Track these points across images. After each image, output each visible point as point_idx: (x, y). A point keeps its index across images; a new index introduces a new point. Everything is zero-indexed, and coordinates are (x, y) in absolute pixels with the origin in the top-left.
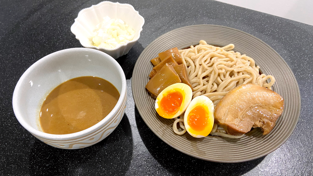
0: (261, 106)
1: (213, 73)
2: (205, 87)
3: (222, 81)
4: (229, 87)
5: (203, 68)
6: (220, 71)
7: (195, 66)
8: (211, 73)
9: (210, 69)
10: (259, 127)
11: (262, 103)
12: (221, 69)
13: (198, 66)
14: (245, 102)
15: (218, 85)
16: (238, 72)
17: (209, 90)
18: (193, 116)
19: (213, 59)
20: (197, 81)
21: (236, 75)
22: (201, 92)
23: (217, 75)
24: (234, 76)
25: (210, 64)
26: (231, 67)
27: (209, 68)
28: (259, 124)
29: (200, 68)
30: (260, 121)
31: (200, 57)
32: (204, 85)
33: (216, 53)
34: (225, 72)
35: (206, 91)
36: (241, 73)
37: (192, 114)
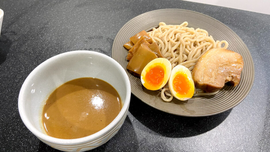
0: (226, 65)
1: (181, 46)
2: (177, 58)
3: (190, 51)
4: (196, 55)
5: (171, 43)
6: (187, 43)
7: (164, 43)
8: (179, 46)
9: (178, 44)
10: (230, 81)
11: (227, 62)
12: (186, 41)
13: (166, 43)
14: (215, 63)
15: (187, 55)
16: (200, 42)
17: (181, 60)
18: (177, 83)
19: (177, 35)
20: (169, 55)
21: (199, 44)
22: (175, 63)
23: (184, 47)
24: (198, 46)
25: (176, 40)
26: (193, 38)
27: (176, 42)
28: (229, 79)
29: (168, 44)
30: (229, 76)
31: (166, 35)
32: (176, 57)
33: (177, 30)
34: (190, 44)
35: (178, 63)
36: (202, 43)
37: (175, 82)
